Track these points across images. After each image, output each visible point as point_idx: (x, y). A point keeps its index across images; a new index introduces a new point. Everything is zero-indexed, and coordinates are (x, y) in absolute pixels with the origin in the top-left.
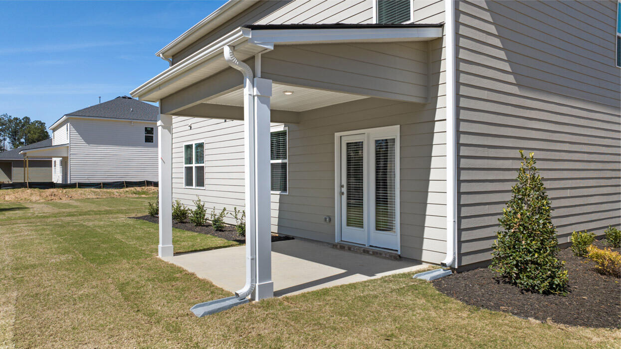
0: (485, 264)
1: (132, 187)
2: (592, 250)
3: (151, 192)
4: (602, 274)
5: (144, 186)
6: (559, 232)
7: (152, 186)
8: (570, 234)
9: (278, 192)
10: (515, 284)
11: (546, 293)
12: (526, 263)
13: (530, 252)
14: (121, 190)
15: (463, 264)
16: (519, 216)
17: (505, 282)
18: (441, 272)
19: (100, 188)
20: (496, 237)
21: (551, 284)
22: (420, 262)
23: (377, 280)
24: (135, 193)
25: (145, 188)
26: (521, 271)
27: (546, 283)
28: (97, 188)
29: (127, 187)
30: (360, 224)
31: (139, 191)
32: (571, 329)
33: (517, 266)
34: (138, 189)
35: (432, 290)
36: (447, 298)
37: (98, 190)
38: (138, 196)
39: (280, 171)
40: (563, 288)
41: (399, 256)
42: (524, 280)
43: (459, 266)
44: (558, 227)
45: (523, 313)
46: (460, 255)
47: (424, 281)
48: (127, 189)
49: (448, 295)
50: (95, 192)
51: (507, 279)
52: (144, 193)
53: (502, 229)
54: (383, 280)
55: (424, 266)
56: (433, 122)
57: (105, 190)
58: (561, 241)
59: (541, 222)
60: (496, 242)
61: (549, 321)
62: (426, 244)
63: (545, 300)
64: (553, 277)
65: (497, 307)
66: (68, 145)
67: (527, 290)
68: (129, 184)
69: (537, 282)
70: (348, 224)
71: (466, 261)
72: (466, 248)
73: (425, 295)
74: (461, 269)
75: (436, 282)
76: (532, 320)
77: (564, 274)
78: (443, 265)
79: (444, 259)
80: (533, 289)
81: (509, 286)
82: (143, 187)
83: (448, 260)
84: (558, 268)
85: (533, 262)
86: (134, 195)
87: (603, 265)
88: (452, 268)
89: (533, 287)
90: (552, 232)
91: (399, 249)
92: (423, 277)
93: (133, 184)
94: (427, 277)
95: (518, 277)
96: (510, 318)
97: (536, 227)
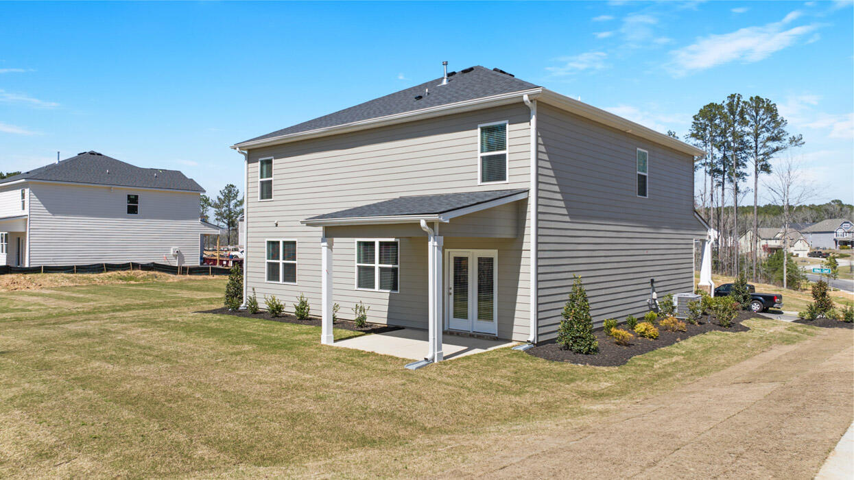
0: (553, 341)
1: (114, 271)
2: (614, 330)
3: (140, 276)
4: (619, 345)
5: (129, 269)
6: (594, 320)
7: (139, 269)
8: (603, 321)
9: (389, 291)
10: (571, 350)
11: (587, 353)
12: (577, 337)
13: (578, 331)
14: (101, 274)
15: (539, 341)
16: (573, 311)
17: (565, 350)
18: (527, 346)
19: (73, 272)
20: (559, 323)
21: (589, 348)
22: (510, 341)
23: (490, 352)
24: (121, 279)
25: (132, 272)
26: (574, 342)
27: (587, 348)
28: (68, 273)
29: (107, 271)
30: (465, 316)
31: (124, 276)
32: (597, 367)
33: (572, 339)
34: (123, 273)
35: (526, 355)
36: (536, 358)
37: (72, 275)
38: (125, 282)
39: (390, 274)
40: (596, 350)
41: (497, 338)
42: (576, 347)
43: (538, 342)
44: (594, 316)
45: (575, 362)
46: (538, 335)
47: (520, 351)
48: (109, 274)
49: (536, 356)
50: (68, 278)
51: (567, 347)
52: (131, 278)
53: (563, 319)
54: (496, 351)
55: (514, 343)
56: (521, 250)
57: (80, 275)
58: (595, 326)
59: (585, 314)
60: (560, 326)
61: (588, 365)
62: (515, 329)
63: (586, 357)
64: (590, 345)
65: (562, 360)
66: (26, 217)
67: (577, 353)
68: (111, 267)
69: (582, 348)
70: (455, 316)
71: (542, 339)
72: (542, 331)
73: (523, 357)
74: (539, 344)
75: (527, 351)
76: (580, 365)
77: (596, 344)
78: (529, 341)
79: (528, 338)
80: (580, 352)
81: (568, 351)
82: (129, 271)
83: (531, 338)
84: (593, 340)
85: (580, 337)
86: (121, 282)
87: (618, 339)
88: (533, 343)
89: (580, 350)
90: (590, 320)
91: (497, 333)
92: (519, 349)
93: (115, 267)
94: (521, 349)
95: (572, 346)
96: (569, 364)
97: (582, 317)
